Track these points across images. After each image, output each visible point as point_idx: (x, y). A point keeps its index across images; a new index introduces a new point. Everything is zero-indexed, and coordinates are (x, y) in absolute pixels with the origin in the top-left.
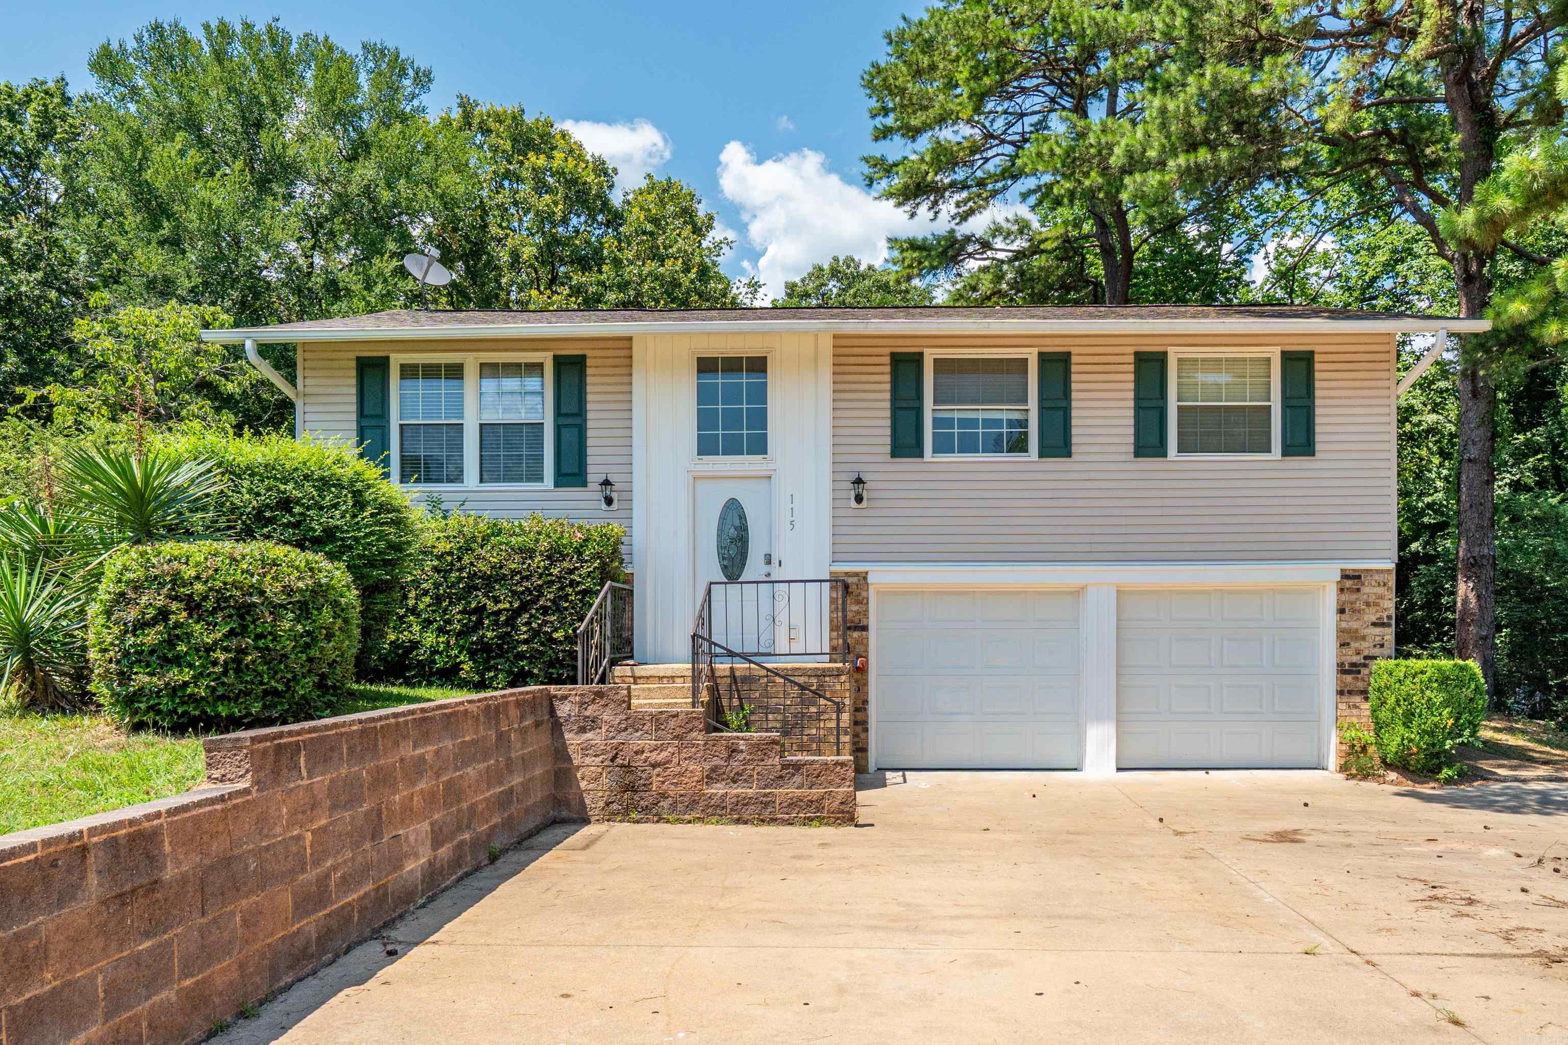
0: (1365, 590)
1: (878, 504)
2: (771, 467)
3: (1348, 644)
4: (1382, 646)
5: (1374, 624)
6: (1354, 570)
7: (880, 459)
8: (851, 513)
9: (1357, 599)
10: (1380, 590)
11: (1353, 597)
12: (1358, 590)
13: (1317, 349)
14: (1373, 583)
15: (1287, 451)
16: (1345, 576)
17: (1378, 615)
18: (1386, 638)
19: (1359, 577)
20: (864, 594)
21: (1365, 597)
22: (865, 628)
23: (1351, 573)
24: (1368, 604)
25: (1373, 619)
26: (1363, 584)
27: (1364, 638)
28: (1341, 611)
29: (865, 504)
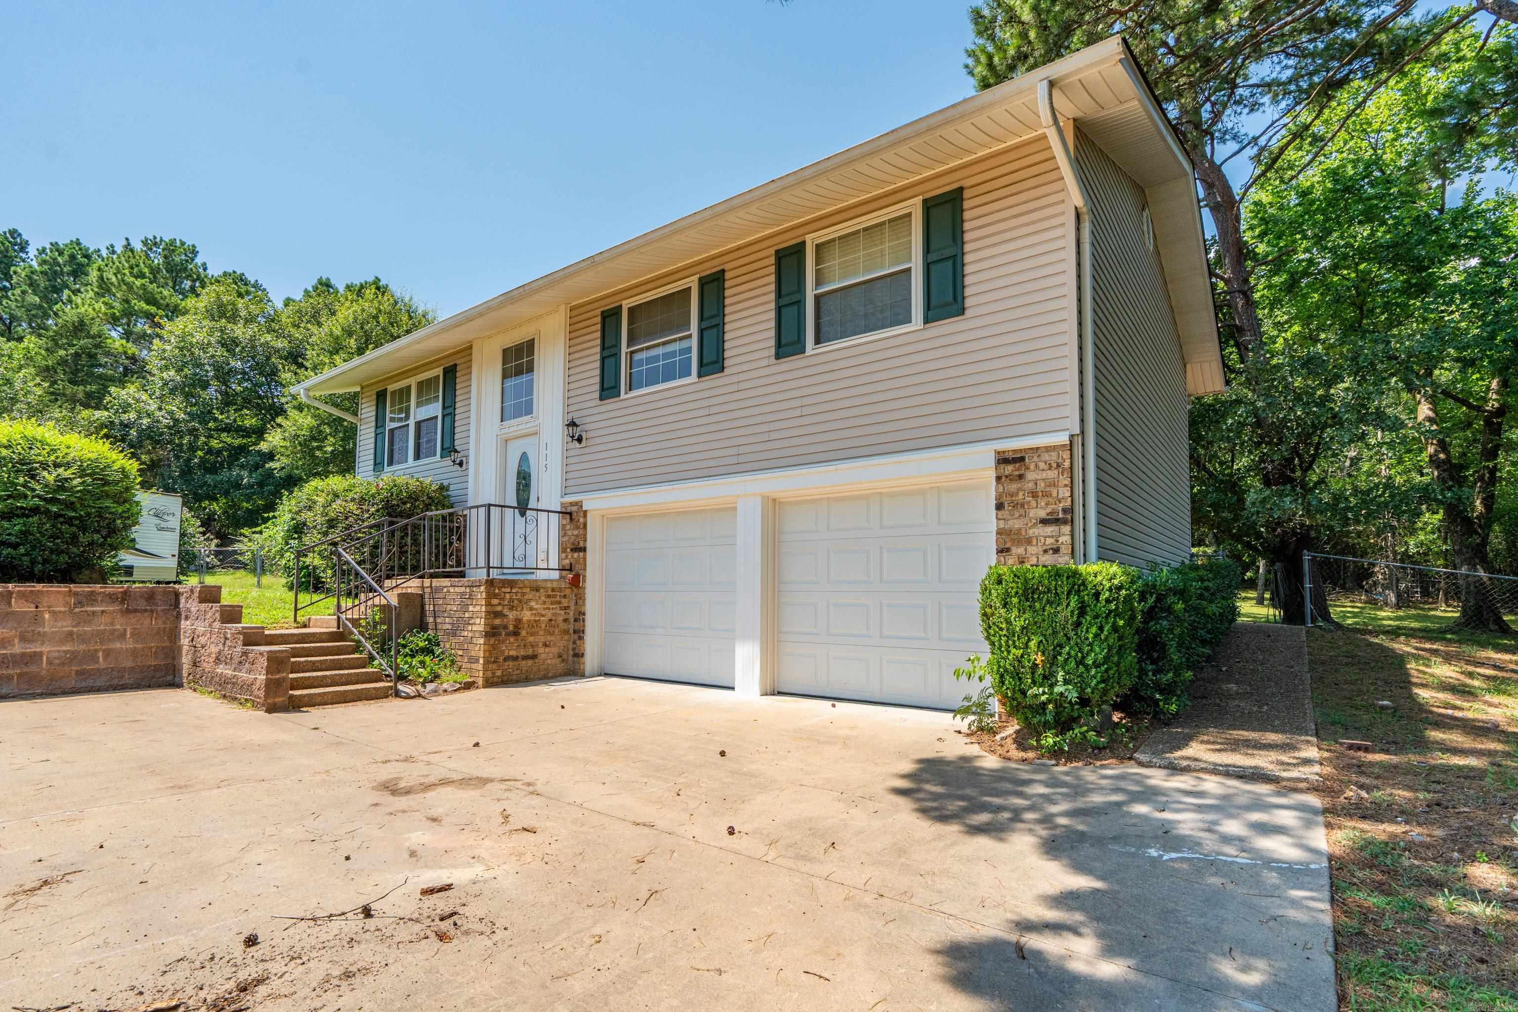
0: (1031, 476)
1: (591, 442)
2: (537, 423)
3: (1008, 550)
4: (1056, 551)
5: (1044, 522)
6: (1014, 451)
7: (593, 403)
8: (578, 452)
9: (1019, 490)
10: (1052, 474)
11: (1013, 487)
12: (1021, 477)
13: (966, 183)
14: (1042, 465)
15: (932, 314)
16: (1003, 460)
17: (1049, 510)
18: (1061, 540)
19: (1022, 459)
20: (582, 520)
21: (1031, 485)
22: (584, 550)
23: (1010, 456)
24: (1034, 495)
25: (1042, 514)
26: (1028, 468)
27: (1029, 541)
28: (999, 507)
29: (584, 444)
